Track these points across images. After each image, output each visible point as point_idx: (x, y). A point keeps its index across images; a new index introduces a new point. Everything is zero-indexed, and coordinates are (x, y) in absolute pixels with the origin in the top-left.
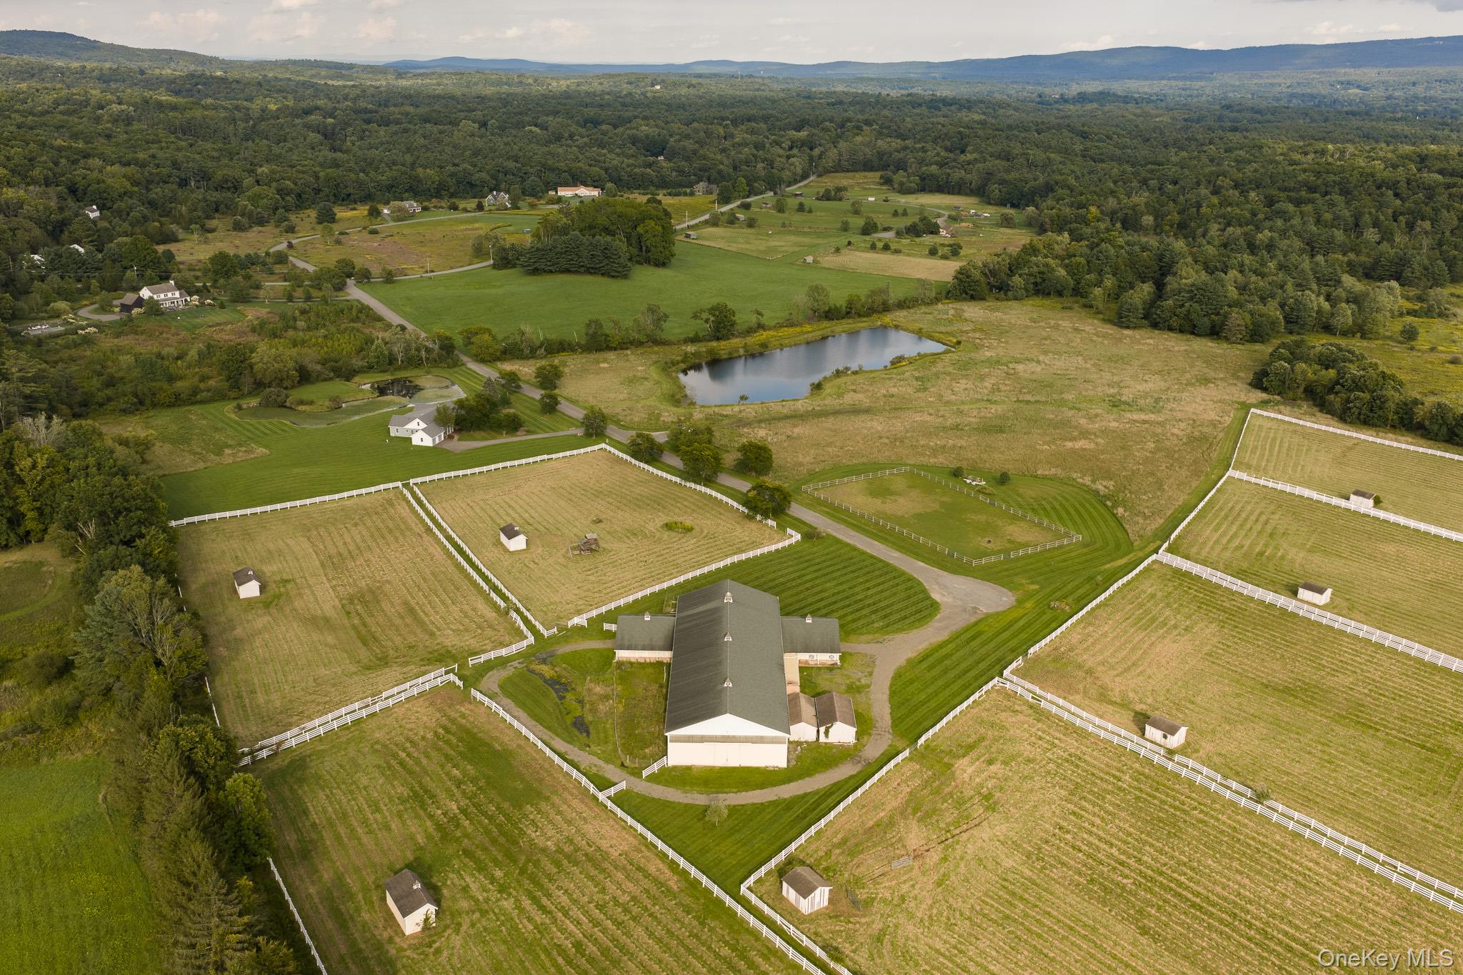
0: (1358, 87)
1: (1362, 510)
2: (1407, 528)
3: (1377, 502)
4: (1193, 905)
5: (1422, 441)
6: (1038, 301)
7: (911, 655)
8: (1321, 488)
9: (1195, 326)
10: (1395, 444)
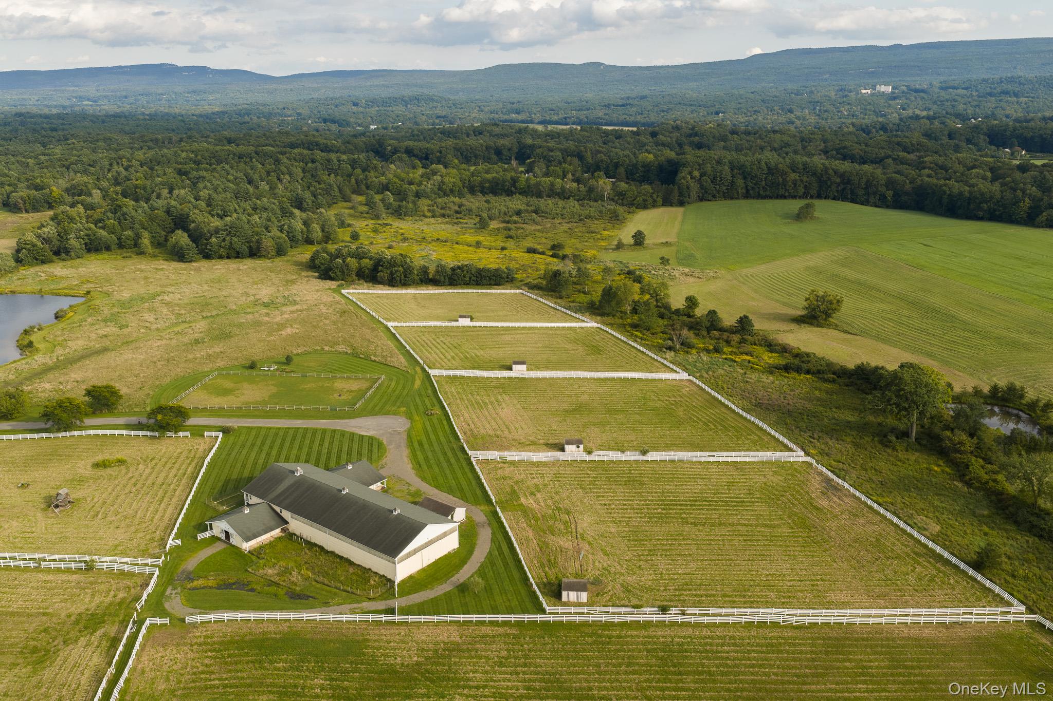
0: (89, 100)
1: (466, 325)
2: (503, 327)
3: (472, 319)
4: (691, 505)
5: (440, 288)
6: (93, 256)
7: (410, 466)
8: (443, 320)
9: (238, 253)
10: (427, 292)
